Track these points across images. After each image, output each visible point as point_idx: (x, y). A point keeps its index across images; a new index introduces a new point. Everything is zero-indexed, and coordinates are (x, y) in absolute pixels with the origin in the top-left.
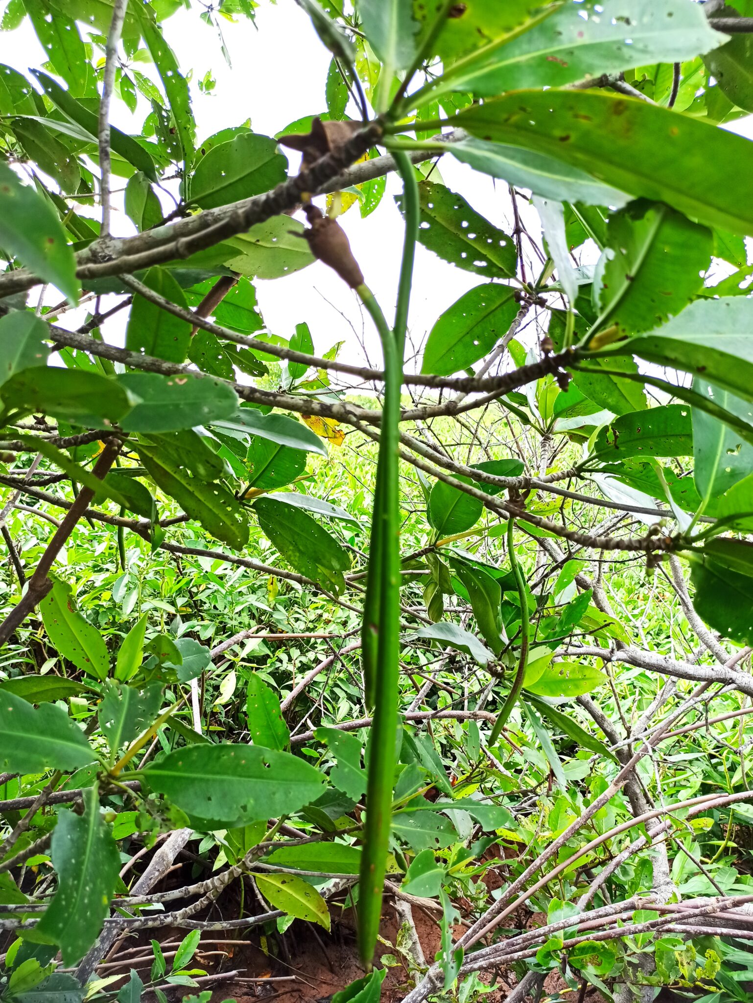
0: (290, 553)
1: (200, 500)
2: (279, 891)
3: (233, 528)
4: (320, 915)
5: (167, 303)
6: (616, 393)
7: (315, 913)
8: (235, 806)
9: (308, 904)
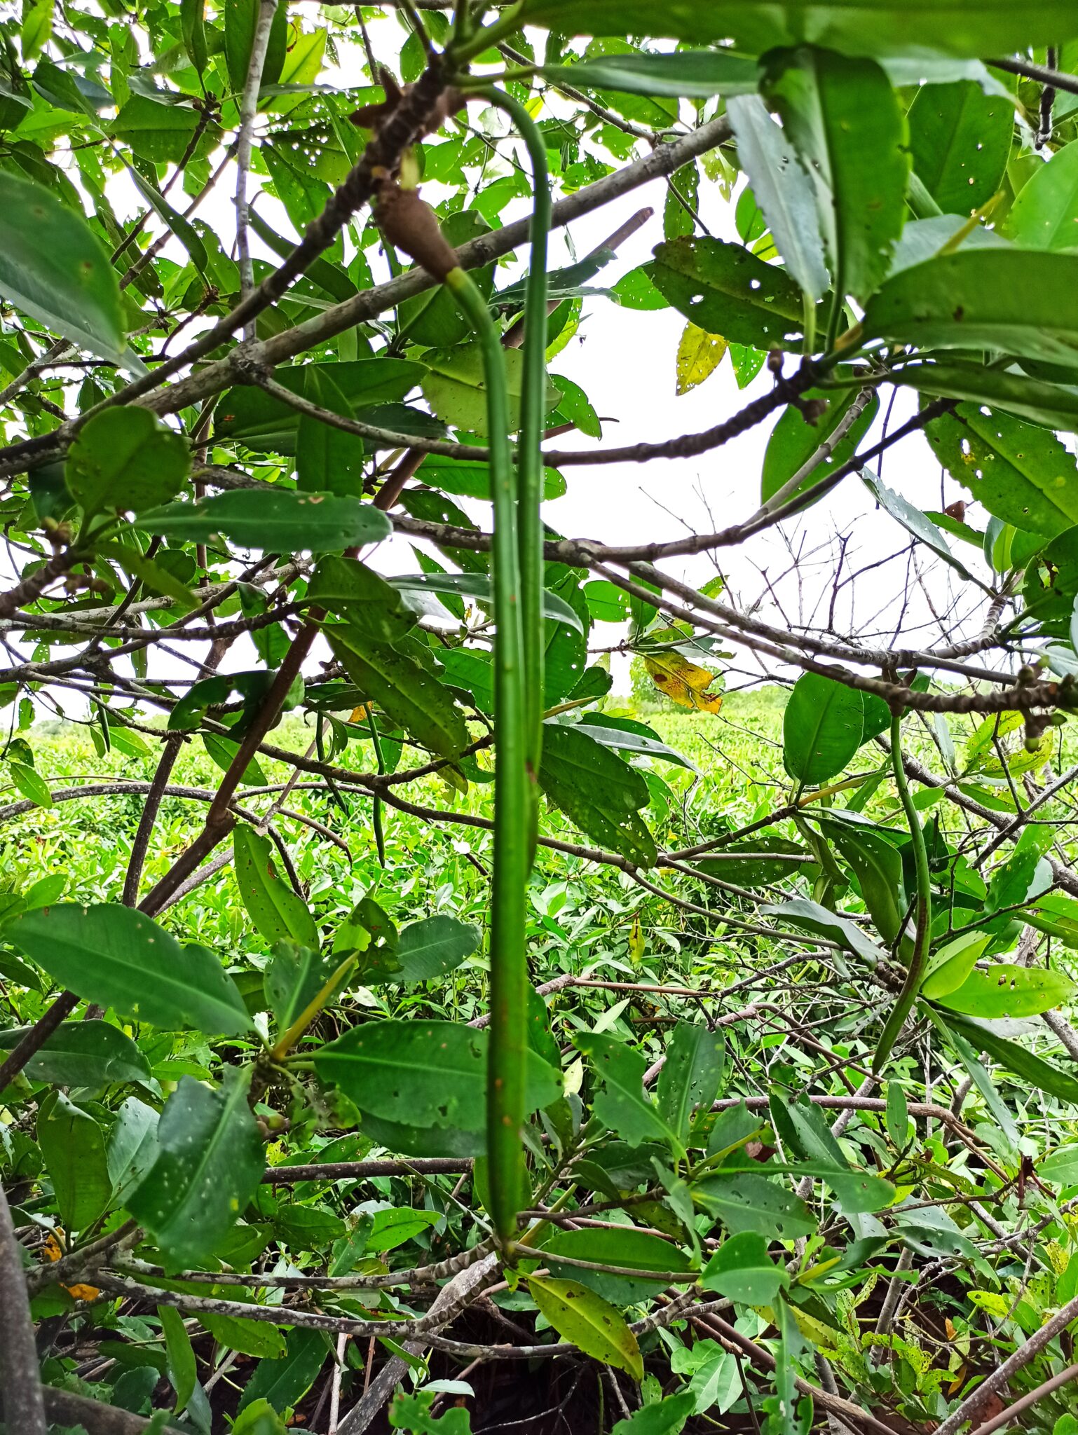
0: (576, 810)
1: (403, 696)
2: (565, 1308)
3: (446, 731)
4: (627, 1356)
5: (317, 409)
6: (1044, 505)
7: (619, 1353)
8: (431, 1107)
9: (607, 1336)
